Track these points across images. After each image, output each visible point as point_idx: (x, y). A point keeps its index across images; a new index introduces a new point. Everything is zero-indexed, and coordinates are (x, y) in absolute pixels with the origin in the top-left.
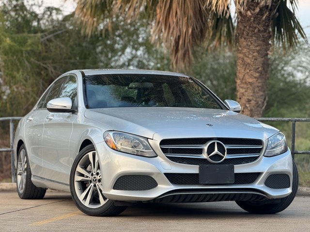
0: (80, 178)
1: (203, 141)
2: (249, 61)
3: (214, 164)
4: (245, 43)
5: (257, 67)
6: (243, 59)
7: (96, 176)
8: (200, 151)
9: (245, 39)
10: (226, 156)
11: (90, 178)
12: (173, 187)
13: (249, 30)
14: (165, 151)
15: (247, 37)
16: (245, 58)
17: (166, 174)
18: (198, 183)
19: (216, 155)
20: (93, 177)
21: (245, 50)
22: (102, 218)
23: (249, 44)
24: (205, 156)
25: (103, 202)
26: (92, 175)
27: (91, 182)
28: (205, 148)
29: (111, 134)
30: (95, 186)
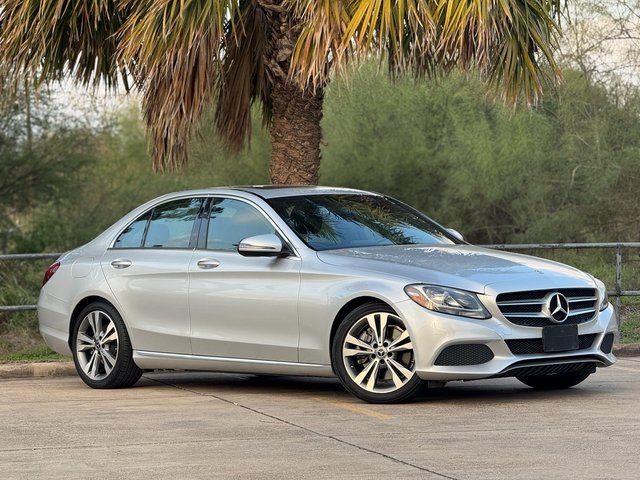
0: (353, 352)
1: (542, 294)
2: (296, 155)
3: (557, 324)
4: (288, 127)
5: (309, 164)
6: (285, 151)
7: (383, 348)
8: (539, 308)
9: (288, 119)
10: (570, 313)
11: (371, 350)
12: (516, 359)
13: (295, 106)
14: (503, 309)
15: (292, 117)
16: (289, 150)
17: (507, 341)
18: (541, 351)
19: (560, 312)
20: (379, 348)
21: (289, 138)
22: (401, 407)
23: (297, 127)
24: (545, 313)
25: (399, 384)
26: (376, 346)
27: (374, 356)
28: (547, 302)
29: (420, 288)
30: (382, 361)
